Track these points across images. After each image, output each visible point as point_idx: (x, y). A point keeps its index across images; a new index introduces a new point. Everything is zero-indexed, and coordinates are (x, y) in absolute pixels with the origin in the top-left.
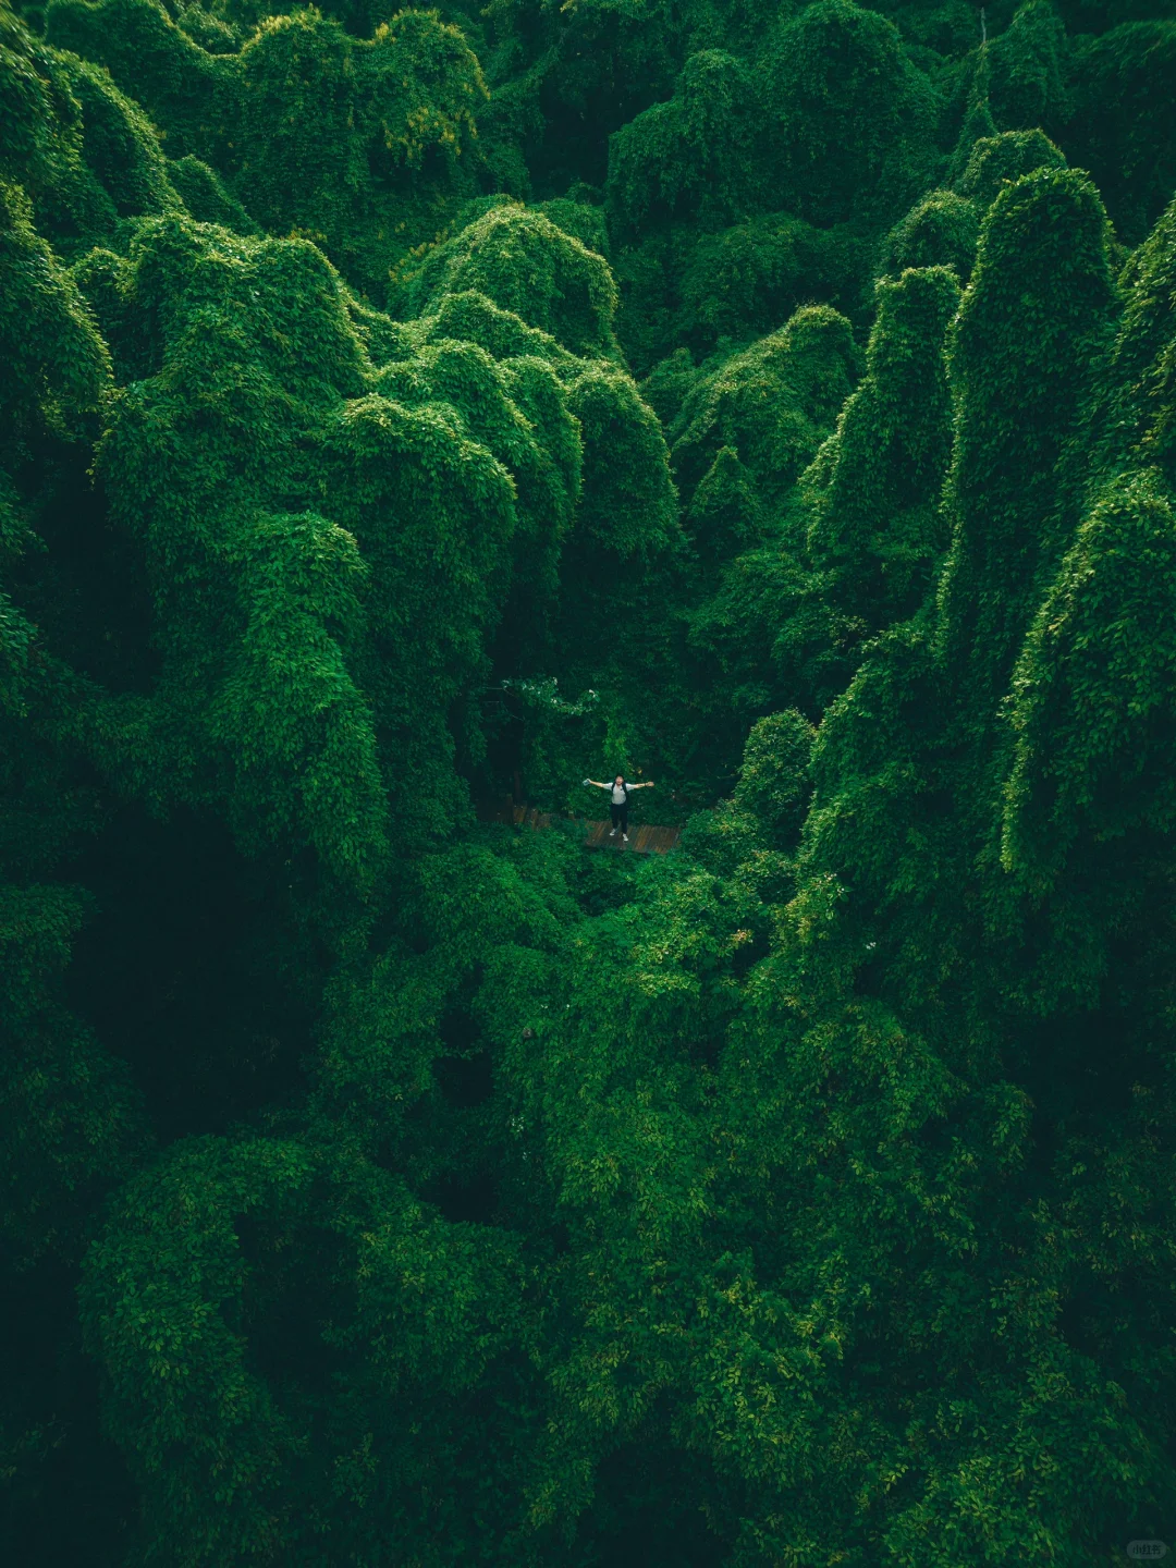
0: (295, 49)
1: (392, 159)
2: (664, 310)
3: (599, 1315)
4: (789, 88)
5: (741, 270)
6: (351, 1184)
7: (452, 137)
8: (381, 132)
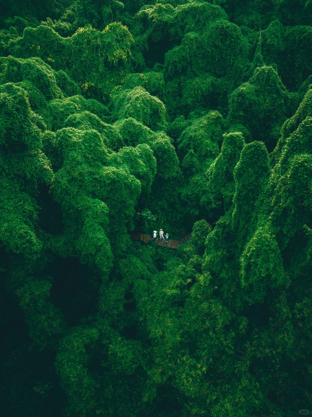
0: (86, 38)
1: (110, 63)
2: (178, 97)
3: (158, 360)
4: (211, 42)
5: (198, 91)
6: (107, 333)
7: (125, 57)
8: (107, 57)
